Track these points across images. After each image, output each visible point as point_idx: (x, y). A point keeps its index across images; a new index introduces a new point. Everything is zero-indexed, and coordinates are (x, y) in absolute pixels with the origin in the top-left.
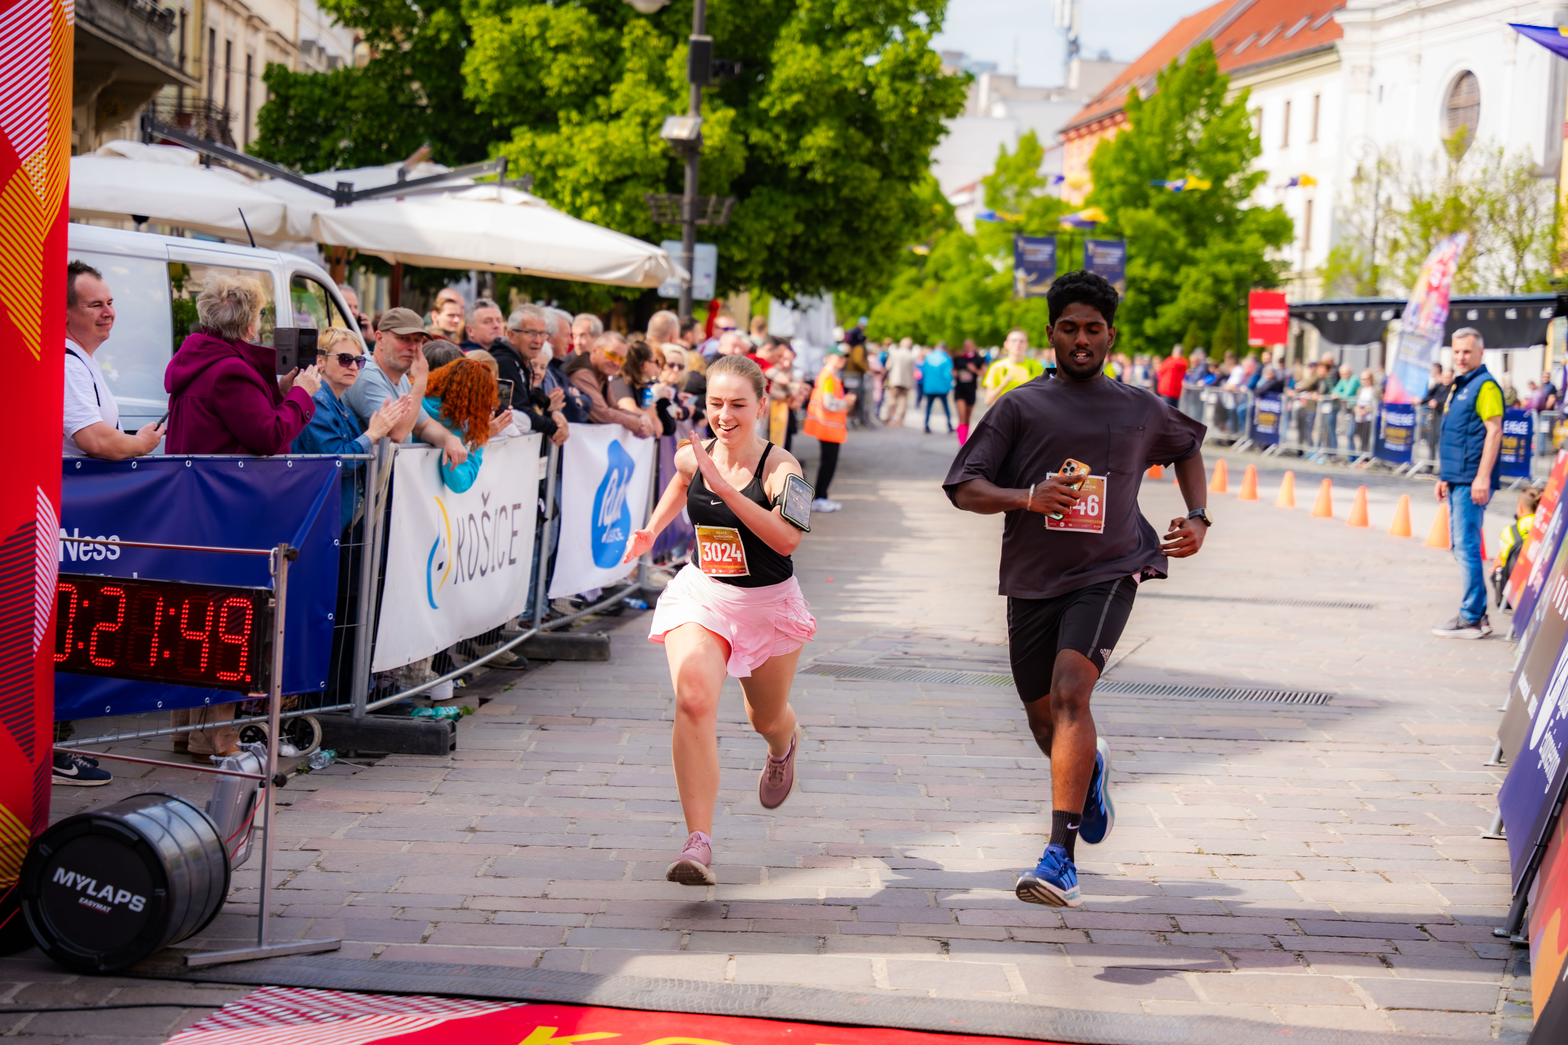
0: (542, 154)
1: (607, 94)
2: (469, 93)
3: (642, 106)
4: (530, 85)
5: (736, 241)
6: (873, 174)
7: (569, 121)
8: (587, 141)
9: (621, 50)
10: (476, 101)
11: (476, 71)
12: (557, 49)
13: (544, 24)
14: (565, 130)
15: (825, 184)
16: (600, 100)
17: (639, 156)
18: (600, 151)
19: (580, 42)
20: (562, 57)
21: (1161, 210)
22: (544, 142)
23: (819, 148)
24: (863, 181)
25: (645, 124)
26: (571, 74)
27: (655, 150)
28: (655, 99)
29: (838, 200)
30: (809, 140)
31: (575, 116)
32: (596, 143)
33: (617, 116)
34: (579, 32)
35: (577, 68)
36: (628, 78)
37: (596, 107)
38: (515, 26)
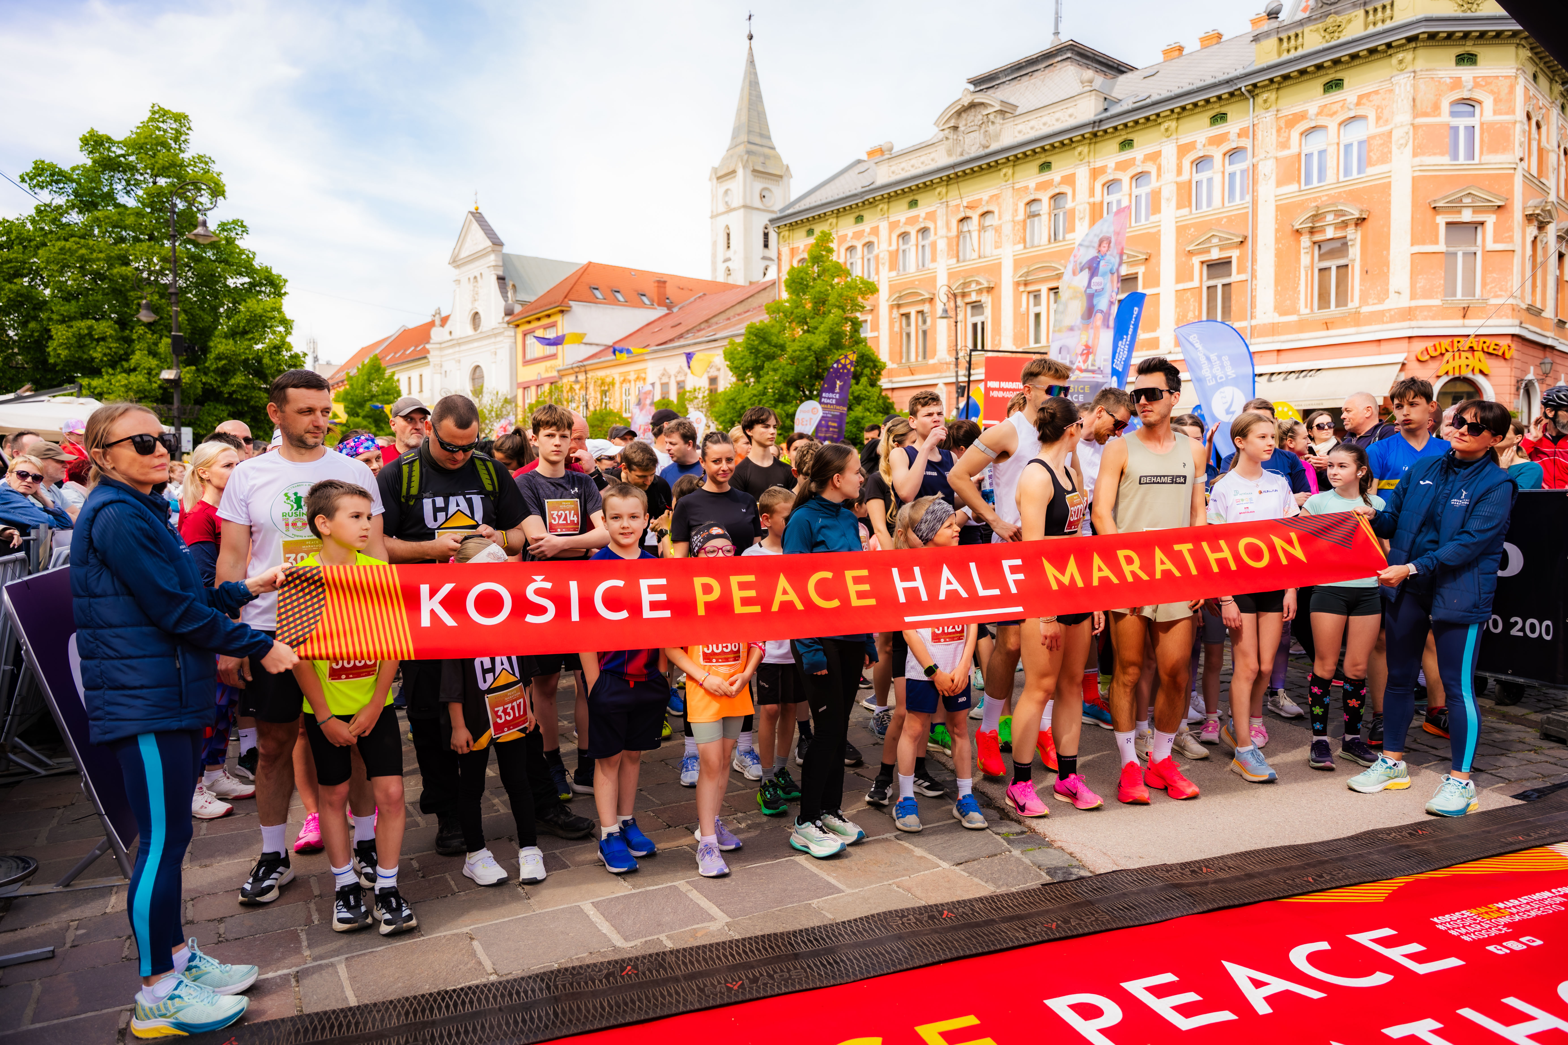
0: (95, 388)
1: (127, 360)
2: (51, 361)
3: (147, 365)
4: (85, 356)
5: (199, 426)
6: (264, 395)
7: (107, 373)
8: (119, 381)
9: (133, 341)
10: (55, 365)
11: (55, 349)
12: (98, 340)
13: (90, 328)
14: (106, 377)
15: (241, 401)
16: (124, 363)
17: (148, 388)
18: (126, 386)
19: (111, 336)
20: (102, 343)
21: (364, 417)
22: (95, 382)
23: (238, 385)
24: (261, 398)
25: (149, 374)
26: (108, 351)
27: (155, 386)
28: (154, 362)
29: (249, 407)
30: (233, 381)
31: (110, 371)
32: (124, 382)
33: (134, 370)
34: (110, 332)
35: (110, 348)
36: (138, 353)
37: (122, 366)
38: (75, 329)
